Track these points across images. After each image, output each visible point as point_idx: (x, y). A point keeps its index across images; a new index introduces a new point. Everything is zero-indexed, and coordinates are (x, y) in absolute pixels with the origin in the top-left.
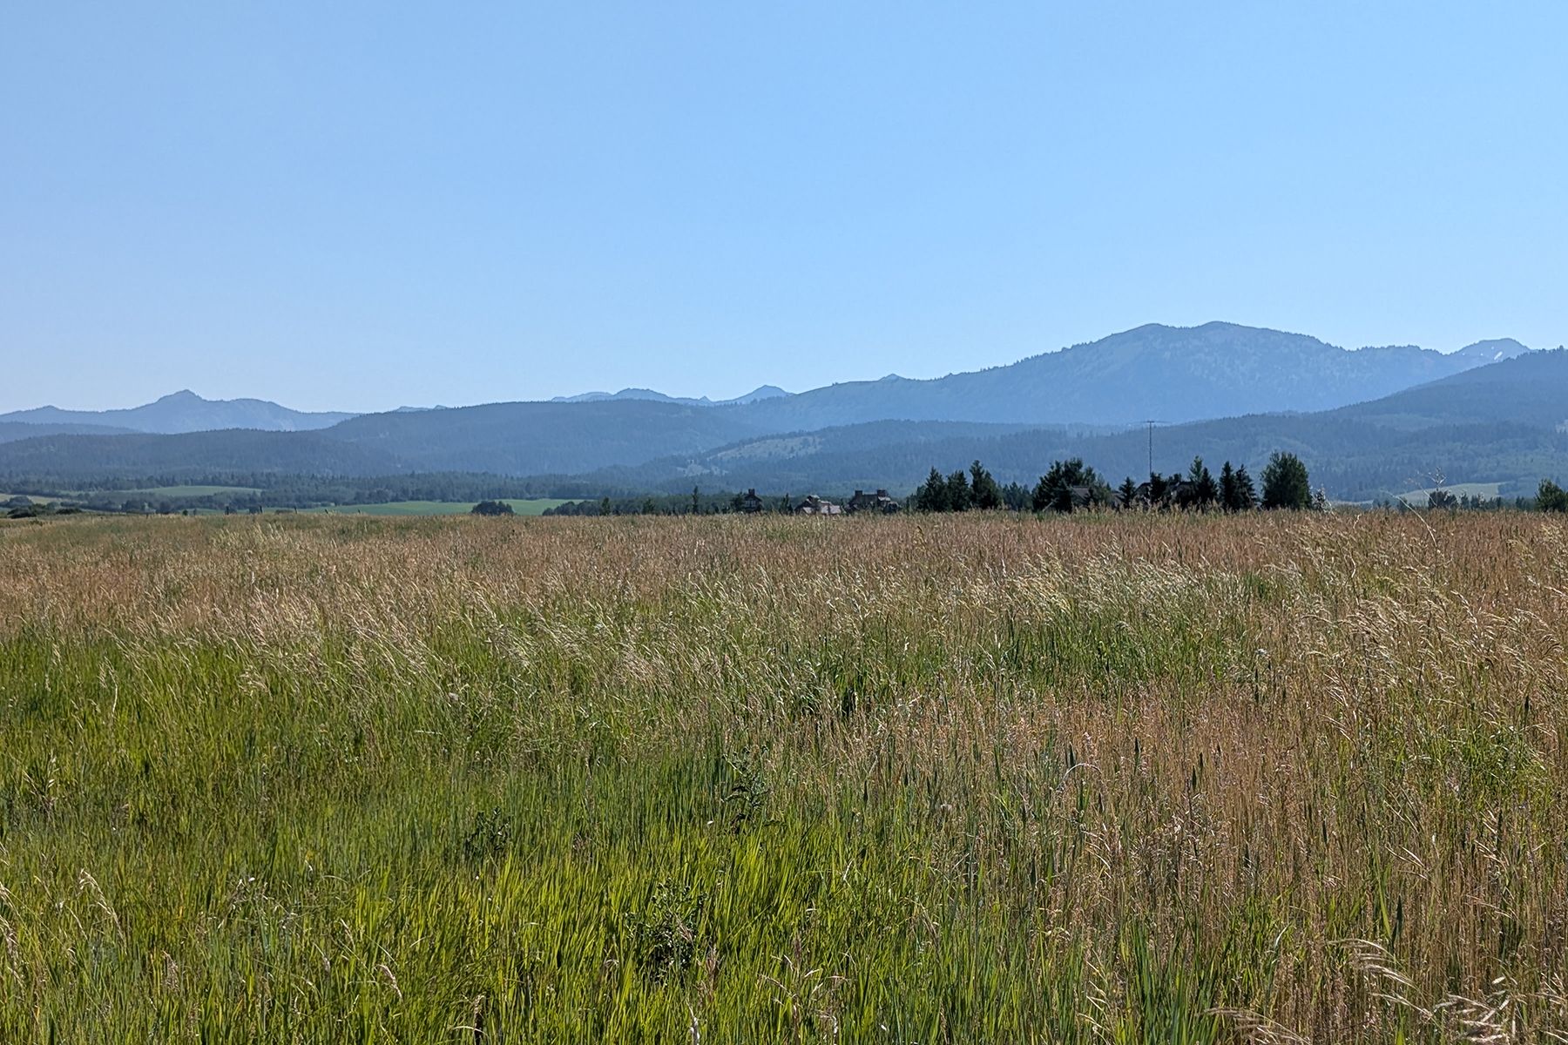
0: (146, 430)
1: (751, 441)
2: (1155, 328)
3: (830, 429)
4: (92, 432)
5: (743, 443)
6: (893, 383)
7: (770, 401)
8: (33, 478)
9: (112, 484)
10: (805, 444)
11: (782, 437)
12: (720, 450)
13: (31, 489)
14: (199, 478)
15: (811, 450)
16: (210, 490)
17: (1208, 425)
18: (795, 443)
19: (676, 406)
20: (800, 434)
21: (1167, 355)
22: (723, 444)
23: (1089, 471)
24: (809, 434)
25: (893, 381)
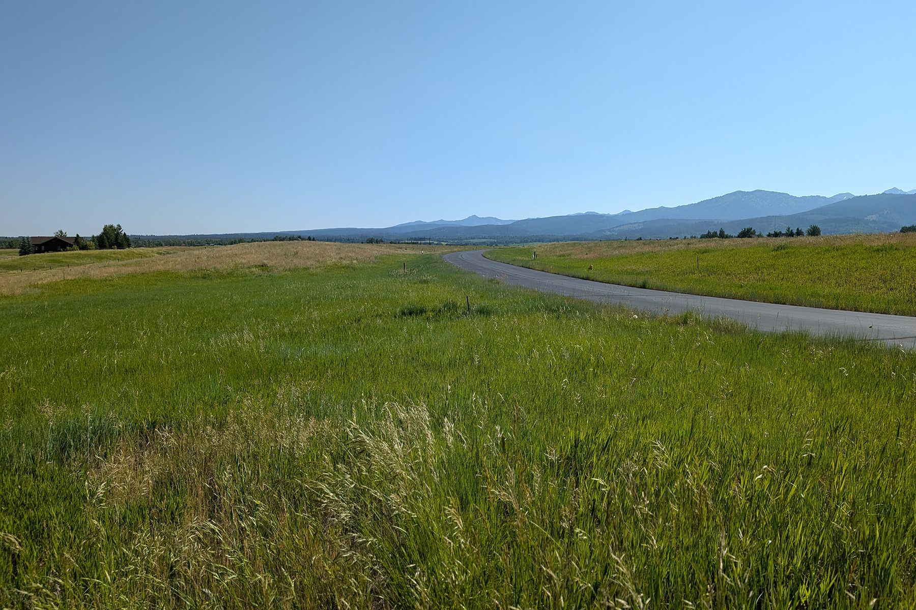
0: (465, 225)
1: (623, 225)
2: (740, 192)
3: (646, 221)
4: (452, 226)
5: (621, 226)
6: (662, 209)
7: (628, 214)
8: (441, 238)
9: (460, 239)
10: (639, 226)
11: (632, 224)
12: (615, 228)
13: (441, 240)
14: (481, 237)
15: (640, 227)
16: (484, 240)
17: (756, 219)
18: (636, 225)
19: (602, 216)
20: (637, 223)
21: (743, 199)
22: (615, 226)
23: (754, 231)
24: (640, 223)
25: (662, 208)
